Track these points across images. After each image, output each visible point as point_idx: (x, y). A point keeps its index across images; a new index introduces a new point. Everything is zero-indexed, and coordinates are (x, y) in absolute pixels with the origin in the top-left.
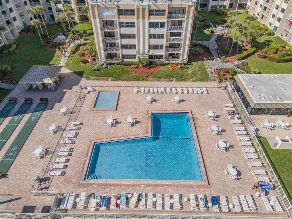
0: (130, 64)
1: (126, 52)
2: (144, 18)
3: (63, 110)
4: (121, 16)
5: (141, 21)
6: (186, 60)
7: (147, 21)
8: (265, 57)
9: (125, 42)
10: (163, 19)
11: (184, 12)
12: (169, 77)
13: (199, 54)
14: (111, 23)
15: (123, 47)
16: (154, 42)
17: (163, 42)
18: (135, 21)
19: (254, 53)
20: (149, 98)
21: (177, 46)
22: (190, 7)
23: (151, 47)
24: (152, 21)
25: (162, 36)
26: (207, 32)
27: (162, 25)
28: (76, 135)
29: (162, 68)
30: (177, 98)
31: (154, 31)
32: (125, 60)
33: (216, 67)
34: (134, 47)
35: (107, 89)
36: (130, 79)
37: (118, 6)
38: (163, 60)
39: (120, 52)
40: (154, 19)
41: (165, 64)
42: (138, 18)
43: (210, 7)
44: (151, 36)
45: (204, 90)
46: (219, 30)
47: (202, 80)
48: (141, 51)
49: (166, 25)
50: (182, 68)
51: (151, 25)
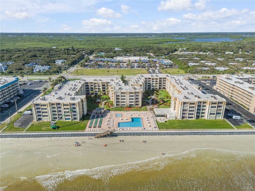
0: (124, 107)
1: (122, 103)
2: (128, 94)
3: (108, 117)
4: (122, 94)
5: (127, 95)
6: (141, 106)
7: (129, 95)
8: (165, 105)
9: (123, 101)
10: (133, 95)
11: (139, 93)
12: (136, 110)
13: (145, 104)
14: (119, 96)
15: (122, 102)
16: (131, 101)
17: (133, 100)
18: (126, 95)
19: (162, 104)
20: (130, 114)
21: (138, 102)
22: (140, 92)
23: (130, 102)
24: (130, 95)
25: (133, 99)
26: (149, 97)
27: (133, 96)
28: (113, 122)
29: (134, 108)
30: (138, 114)
31: (131, 98)
32: (122, 106)
33: (150, 108)
34: (125, 102)
35: (118, 113)
36: (125, 111)
37: (121, 92)
38: (134, 106)
39: (121, 104)
40: (131, 95)
41: (135, 107)
42: (126, 94)
43: (151, 89)
44: (130, 99)
45: (146, 113)
46: (153, 97)
47: (146, 111)
48: (127, 103)
49: (134, 96)
50: (140, 108)
51: (130, 96)
